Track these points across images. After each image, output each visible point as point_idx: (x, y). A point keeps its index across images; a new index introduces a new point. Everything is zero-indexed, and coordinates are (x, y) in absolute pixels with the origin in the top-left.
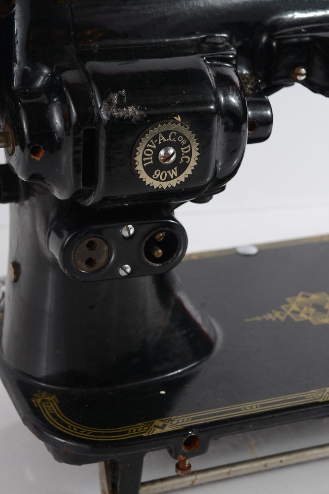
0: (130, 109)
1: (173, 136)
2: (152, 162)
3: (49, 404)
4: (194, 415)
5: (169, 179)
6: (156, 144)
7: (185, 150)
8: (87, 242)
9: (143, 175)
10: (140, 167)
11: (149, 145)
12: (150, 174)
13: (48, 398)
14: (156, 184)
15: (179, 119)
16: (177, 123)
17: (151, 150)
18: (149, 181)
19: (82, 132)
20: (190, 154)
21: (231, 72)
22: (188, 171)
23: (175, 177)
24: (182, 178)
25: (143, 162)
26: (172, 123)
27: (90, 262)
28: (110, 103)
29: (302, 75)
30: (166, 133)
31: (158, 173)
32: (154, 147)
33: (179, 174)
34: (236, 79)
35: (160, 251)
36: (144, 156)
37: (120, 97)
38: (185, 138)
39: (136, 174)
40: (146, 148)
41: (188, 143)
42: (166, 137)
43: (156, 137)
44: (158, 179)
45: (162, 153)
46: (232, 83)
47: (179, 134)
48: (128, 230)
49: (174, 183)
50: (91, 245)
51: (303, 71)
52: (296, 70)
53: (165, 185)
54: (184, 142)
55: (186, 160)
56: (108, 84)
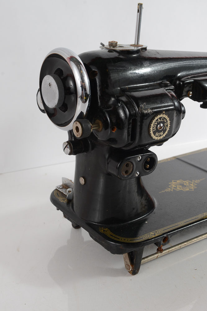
1: (162, 119)
2: (155, 130)
3: (107, 232)
4: (163, 229)
5: (160, 136)
6: (157, 122)
7: (166, 124)
8: (125, 164)
9: (152, 135)
10: (152, 132)
11: (155, 123)
12: (154, 134)
13: (105, 229)
14: (156, 138)
15: (164, 112)
17: (155, 125)
18: (154, 137)
19: (131, 120)
20: (167, 126)
22: (166, 132)
23: (162, 135)
24: (164, 135)
25: (153, 130)
26: (162, 114)
30: (160, 118)
31: (157, 134)
32: (156, 124)
33: (164, 133)
35: (148, 165)
36: (153, 128)
37: (144, 106)
38: (166, 119)
40: (154, 124)
41: (167, 121)
42: (160, 120)
43: (157, 120)
44: (157, 136)
45: (159, 126)
47: (164, 118)
49: (162, 137)
50: (127, 165)
51: (191, 93)
52: (189, 93)
53: (159, 138)
54: (166, 121)
55: (166, 128)
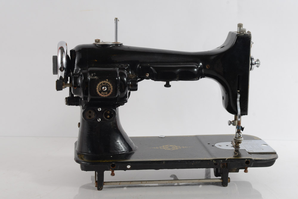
0: (95, 77)
1: (106, 84)
2: (101, 90)
5: (105, 94)
6: (102, 86)
7: (109, 88)
8: (89, 111)
12: (101, 93)
14: (102, 96)
16: (107, 81)
18: (100, 94)
21: (125, 72)
22: (110, 93)
24: (109, 95)
25: (99, 90)
27: (90, 117)
28: (91, 76)
29: (148, 75)
30: (104, 83)
33: (108, 93)
34: (127, 75)
36: (99, 88)
37: (94, 75)
38: (109, 85)
39: (97, 93)
40: (99, 86)
42: (104, 84)
43: (101, 84)
44: (103, 94)
45: (103, 88)
46: (125, 75)
47: (107, 84)
48: (99, 109)
49: (106, 96)
50: (90, 112)
52: (146, 74)
53: (104, 96)
54: (109, 86)
55: (109, 90)
56: (91, 72)
